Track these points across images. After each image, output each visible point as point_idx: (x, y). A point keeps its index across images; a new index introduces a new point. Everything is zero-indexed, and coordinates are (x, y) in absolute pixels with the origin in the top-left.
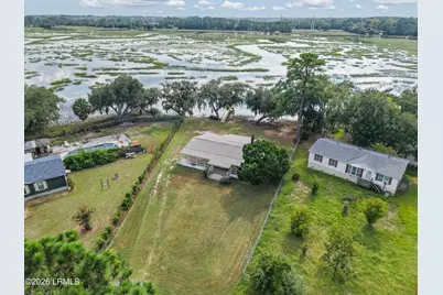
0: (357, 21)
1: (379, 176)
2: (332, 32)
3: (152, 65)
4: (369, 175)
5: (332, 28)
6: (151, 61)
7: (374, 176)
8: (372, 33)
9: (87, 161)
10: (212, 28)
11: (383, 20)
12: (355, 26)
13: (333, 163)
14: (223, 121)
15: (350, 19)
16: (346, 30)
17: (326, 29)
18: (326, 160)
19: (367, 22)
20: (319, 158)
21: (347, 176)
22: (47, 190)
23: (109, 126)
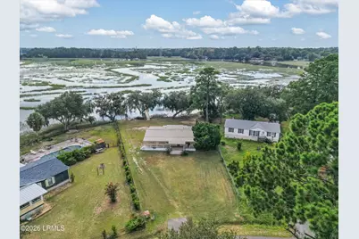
0: (189, 50)
1: (268, 134)
2: (174, 58)
3: (49, 87)
4: (263, 134)
5: (174, 55)
6: (45, 84)
7: (266, 134)
8: (200, 58)
9: (70, 160)
10: (80, 56)
11: (205, 49)
12: (189, 54)
13: (241, 131)
14: (148, 119)
15: (184, 50)
16: (183, 57)
17: (169, 56)
18: (236, 131)
19: (196, 51)
20: (231, 130)
21: (251, 138)
22: (56, 184)
23: (57, 135)
